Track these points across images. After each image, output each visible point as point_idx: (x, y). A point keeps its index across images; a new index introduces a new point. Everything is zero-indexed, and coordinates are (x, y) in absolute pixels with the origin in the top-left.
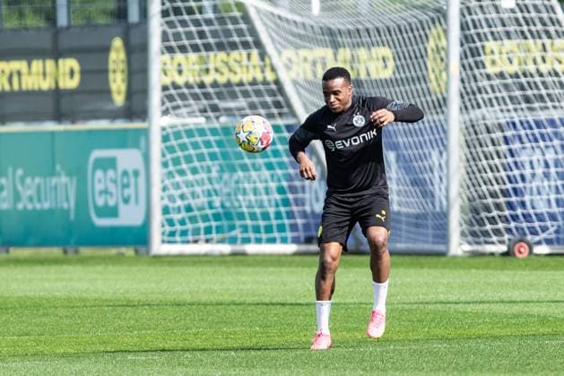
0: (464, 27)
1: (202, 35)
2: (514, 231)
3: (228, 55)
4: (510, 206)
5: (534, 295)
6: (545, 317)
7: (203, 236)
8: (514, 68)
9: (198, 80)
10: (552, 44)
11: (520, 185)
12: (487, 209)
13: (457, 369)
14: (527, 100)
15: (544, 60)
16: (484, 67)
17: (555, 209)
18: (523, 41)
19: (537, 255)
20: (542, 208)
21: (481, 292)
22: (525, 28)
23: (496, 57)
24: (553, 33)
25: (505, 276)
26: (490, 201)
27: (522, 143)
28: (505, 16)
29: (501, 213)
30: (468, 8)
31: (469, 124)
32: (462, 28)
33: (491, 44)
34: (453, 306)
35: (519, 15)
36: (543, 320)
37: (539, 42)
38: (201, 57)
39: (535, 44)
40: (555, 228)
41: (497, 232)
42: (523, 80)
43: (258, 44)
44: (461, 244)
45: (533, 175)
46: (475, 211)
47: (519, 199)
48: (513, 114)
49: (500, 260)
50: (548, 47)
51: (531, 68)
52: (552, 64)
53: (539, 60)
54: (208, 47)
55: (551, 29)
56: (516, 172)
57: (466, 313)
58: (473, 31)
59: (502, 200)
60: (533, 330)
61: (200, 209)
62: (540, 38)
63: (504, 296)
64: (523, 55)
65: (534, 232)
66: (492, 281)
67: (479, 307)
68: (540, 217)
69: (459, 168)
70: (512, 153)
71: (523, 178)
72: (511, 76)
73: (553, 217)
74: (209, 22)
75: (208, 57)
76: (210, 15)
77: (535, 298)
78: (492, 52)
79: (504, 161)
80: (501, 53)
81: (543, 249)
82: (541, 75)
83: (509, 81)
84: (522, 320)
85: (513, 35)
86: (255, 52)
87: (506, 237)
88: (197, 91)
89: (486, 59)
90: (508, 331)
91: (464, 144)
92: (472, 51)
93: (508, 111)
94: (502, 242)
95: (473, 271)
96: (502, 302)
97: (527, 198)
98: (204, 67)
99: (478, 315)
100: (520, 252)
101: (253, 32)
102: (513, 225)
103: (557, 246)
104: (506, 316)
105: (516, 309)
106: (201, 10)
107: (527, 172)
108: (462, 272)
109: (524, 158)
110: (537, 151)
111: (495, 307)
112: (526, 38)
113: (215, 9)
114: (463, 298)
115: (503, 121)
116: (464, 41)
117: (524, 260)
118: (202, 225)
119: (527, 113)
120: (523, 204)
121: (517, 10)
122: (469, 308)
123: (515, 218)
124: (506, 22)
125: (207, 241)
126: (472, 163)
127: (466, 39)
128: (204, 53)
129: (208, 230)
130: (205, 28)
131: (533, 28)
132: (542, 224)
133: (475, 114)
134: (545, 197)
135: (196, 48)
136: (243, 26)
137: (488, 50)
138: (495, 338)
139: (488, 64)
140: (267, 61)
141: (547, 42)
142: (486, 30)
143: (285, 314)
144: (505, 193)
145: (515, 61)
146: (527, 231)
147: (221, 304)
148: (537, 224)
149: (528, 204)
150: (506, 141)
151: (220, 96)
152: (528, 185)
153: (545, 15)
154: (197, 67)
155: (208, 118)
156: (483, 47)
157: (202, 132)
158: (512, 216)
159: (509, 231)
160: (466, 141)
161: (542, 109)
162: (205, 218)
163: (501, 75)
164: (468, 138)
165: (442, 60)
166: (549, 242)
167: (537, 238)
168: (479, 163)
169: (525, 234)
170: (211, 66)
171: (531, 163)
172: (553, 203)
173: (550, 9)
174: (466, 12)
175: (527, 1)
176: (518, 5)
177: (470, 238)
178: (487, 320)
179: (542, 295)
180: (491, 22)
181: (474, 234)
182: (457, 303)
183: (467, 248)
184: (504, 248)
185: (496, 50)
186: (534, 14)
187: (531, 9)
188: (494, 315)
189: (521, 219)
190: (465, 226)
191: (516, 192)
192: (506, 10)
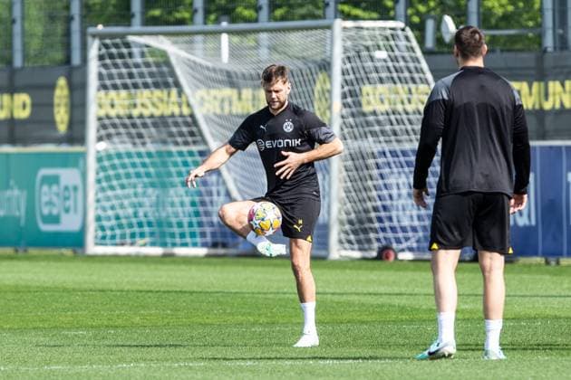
1: (131, 76)
2: (383, 240)
3: (152, 93)
4: (380, 220)
6: (404, 307)
7: (128, 240)
8: (385, 108)
9: (127, 112)
10: (417, 89)
11: (388, 203)
12: (361, 222)
14: (395, 133)
15: (409, 101)
16: (361, 106)
17: (416, 223)
18: (393, 85)
19: (402, 261)
20: (406, 223)
21: (353, 286)
22: (395, 75)
23: (371, 98)
24: (418, 80)
25: (373, 275)
27: (390, 168)
28: (378, 64)
29: (372, 225)
32: (343, 74)
33: (367, 88)
34: (329, 296)
35: (390, 64)
36: (402, 309)
37: (406, 87)
38: (130, 94)
39: (403, 88)
40: (416, 238)
41: (369, 241)
42: (392, 117)
43: (177, 84)
44: (339, 250)
45: (399, 196)
46: (351, 223)
47: (387, 214)
48: (384, 145)
49: (370, 264)
50: (413, 90)
51: (399, 107)
52: (416, 104)
53: (406, 101)
54: (136, 86)
55: (416, 76)
56: (385, 192)
58: (352, 77)
59: (373, 215)
60: (393, 317)
61: (127, 218)
62: (407, 83)
63: (371, 290)
64: (393, 96)
65: (398, 241)
66: (362, 279)
67: (350, 298)
68: (404, 229)
69: (339, 189)
70: (382, 176)
71: (391, 197)
72: (382, 114)
73: (414, 229)
74: (137, 66)
75: (136, 94)
76: (138, 60)
78: (368, 94)
79: (375, 182)
80: (374, 94)
81: (408, 256)
82: (407, 113)
83: (381, 118)
84: (386, 309)
85: (385, 81)
86: (174, 91)
88: (127, 121)
89: (364, 100)
90: (373, 318)
91: (343, 168)
92: (352, 96)
93: (380, 142)
94: (372, 249)
95: (348, 271)
97: (394, 214)
98: (132, 102)
99: (350, 304)
100: (387, 258)
101: (173, 74)
102: (381, 235)
103: (417, 253)
104: (372, 306)
105: (381, 300)
106: (130, 55)
107: (394, 192)
108: (338, 271)
109: (392, 180)
110: (403, 176)
111: (363, 299)
112: (395, 83)
113: (143, 55)
114: (338, 291)
115: (375, 150)
116: (344, 84)
117: (390, 263)
118: (128, 231)
119: (395, 144)
120: (390, 219)
121: (389, 60)
122: (342, 299)
123: (383, 230)
124: (380, 69)
125: (132, 244)
126: (349, 184)
127: (347, 82)
128: (133, 91)
129: (133, 235)
130: (135, 71)
131: (401, 75)
132: (405, 235)
134: (408, 213)
135: (125, 87)
136: (165, 69)
137: (364, 93)
138: (363, 322)
139: (364, 103)
140: (184, 98)
141: (413, 86)
142: (363, 75)
143: (192, 301)
144: (376, 209)
145: (386, 102)
146: (393, 240)
147: (141, 292)
148: (400, 235)
149: (395, 219)
150: (378, 167)
151: (145, 125)
152: (395, 203)
153: (411, 65)
154: (127, 102)
155: (134, 144)
156: (360, 90)
157: (129, 155)
158: (381, 228)
159: (378, 240)
162: (131, 226)
163: (374, 113)
165: (326, 100)
166: (411, 249)
167: (401, 246)
168: (355, 184)
169: (391, 243)
170: (138, 101)
171: (398, 185)
172: (415, 218)
173: (416, 60)
174: (347, 61)
175: (397, 53)
176: (389, 56)
177: (347, 245)
178: (357, 308)
179: (403, 290)
180: (367, 70)
181: (350, 242)
182: (333, 294)
183: (344, 253)
184: (374, 254)
185: (371, 93)
186: (402, 64)
187: (400, 59)
188: (363, 305)
189: (389, 230)
190: (343, 237)
191: (385, 208)
192: (379, 60)
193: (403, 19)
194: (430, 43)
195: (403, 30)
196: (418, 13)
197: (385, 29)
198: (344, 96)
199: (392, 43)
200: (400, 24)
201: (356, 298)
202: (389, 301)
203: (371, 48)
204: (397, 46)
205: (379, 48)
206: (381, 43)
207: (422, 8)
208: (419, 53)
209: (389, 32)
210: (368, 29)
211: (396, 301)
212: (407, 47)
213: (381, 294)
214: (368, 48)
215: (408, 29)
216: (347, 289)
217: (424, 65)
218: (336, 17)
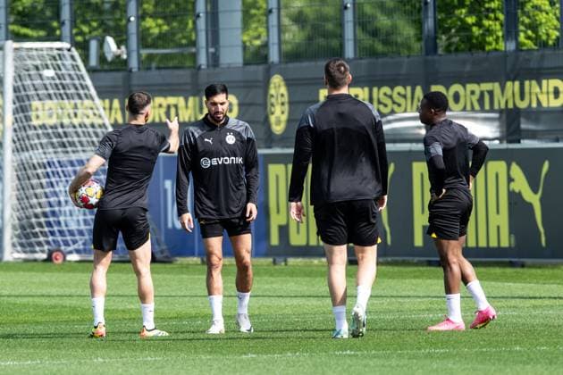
0: (16, 90)
2: (52, 243)
4: (49, 224)
5: (68, 291)
6: (75, 307)
8: (53, 121)
10: (82, 104)
11: (57, 209)
12: (32, 226)
13: (9, 347)
14: (64, 145)
15: (76, 115)
16: (31, 120)
17: (83, 227)
18: (61, 101)
19: (70, 261)
20: (73, 227)
21: (27, 288)
22: (62, 91)
23: (40, 113)
24: (83, 96)
25: (46, 277)
26: (34, 220)
27: (59, 177)
28: (47, 82)
29: (41, 230)
30: (19, 76)
31: (20, 162)
33: (36, 103)
34: (5, 298)
35: (58, 82)
36: (74, 310)
37: (72, 102)
39: (69, 103)
40: (83, 241)
41: (39, 244)
42: (60, 130)
44: (12, 253)
46: (23, 228)
47: (56, 219)
48: (53, 156)
49: (42, 265)
50: (79, 105)
51: (66, 121)
52: (82, 118)
53: (72, 115)
55: (81, 92)
56: (54, 199)
57: (15, 304)
58: (23, 93)
59: (42, 220)
60: (65, 317)
62: (73, 98)
63: (44, 292)
64: (60, 111)
65: (66, 244)
66: (34, 280)
67: (25, 300)
68: (71, 233)
69: (11, 196)
70: (52, 184)
71: (59, 203)
72: (51, 127)
73: (81, 233)
77: (68, 293)
78: (37, 109)
79: (46, 190)
80: (43, 110)
81: (74, 257)
82: (74, 127)
83: (50, 131)
84: (57, 310)
85: (54, 97)
87: (46, 247)
89: (33, 114)
90: (47, 318)
91: (15, 177)
92: (22, 108)
93: (49, 153)
94: (43, 252)
95: (22, 273)
96: (43, 296)
97: (62, 219)
99: (25, 306)
100: (57, 259)
102: (50, 238)
103: (83, 255)
104: (46, 307)
105: (54, 301)
107: (63, 199)
108: (13, 274)
109: (61, 188)
112: (63, 99)
114: (13, 293)
115: (45, 161)
116: (16, 101)
117: (59, 265)
119: (62, 155)
120: (59, 223)
121: (56, 77)
122: (18, 301)
124: (48, 86)
126: (22, 191)
127: (18, 99)
131: (68, 91)
132: (73, 238)
133: (25, 155)
134: (75, 218)
137: (34, 108)
139: (33, 118)
141: (79, 102)
142: (33, 92)
144: (45, 215)
145: (54, 116)
146: (62, 243)
148: (69, 238)
149: (63, 223)
150: (48, 175)
152: (62, 209)
153: (77, 82)
156: (30, 105)
158: (50, 232)
159: (48, 243)
160: (17, 176)
161: (74, 152)
163: (43, 127)
164: (19, 173)
166: (78, 251)
167: (72, 248)
168: (27, 192)
169: (60, 246)
172: (82, 223)
173: (81, 77)
174: (18, 79)
175: (64, 71)
176: (57, 74)
177: (19, 248)
178: (31, 310)
179: (73, 291)
180: (37, 87)
181: (22, 245)
182: (9, 296)
183: (17, 255)
184: (44, 256)
185: (40, 107)
186: (68, 81)
187: (67, 77)
188: (37, 306)
189: (57, 234)
190: (15, 240)
191: (54, 213)
192: (48, 78)
193: (69, 40)
194: (93, 62)
195: (69, 50)
196: (81, 33)
197: (51, 49)
198: (16, 112)
199: (59, 62)
200: (66, 45)
201: (31, 299)
202: (61, 302)
203: (40, 67)
204: (63, 65)
205: (47, 67)
206: (49, 62)
207: (85, 29)
208: (83, 71)
209: (55, 52)
210: (36, 49)
211: (67, 302)
212: (73, 66)
213: (53, 296)
214: (37, 68)
215: (73, 49)
216: (21, 291)
217: (89, 82)
218: (7, 39)
